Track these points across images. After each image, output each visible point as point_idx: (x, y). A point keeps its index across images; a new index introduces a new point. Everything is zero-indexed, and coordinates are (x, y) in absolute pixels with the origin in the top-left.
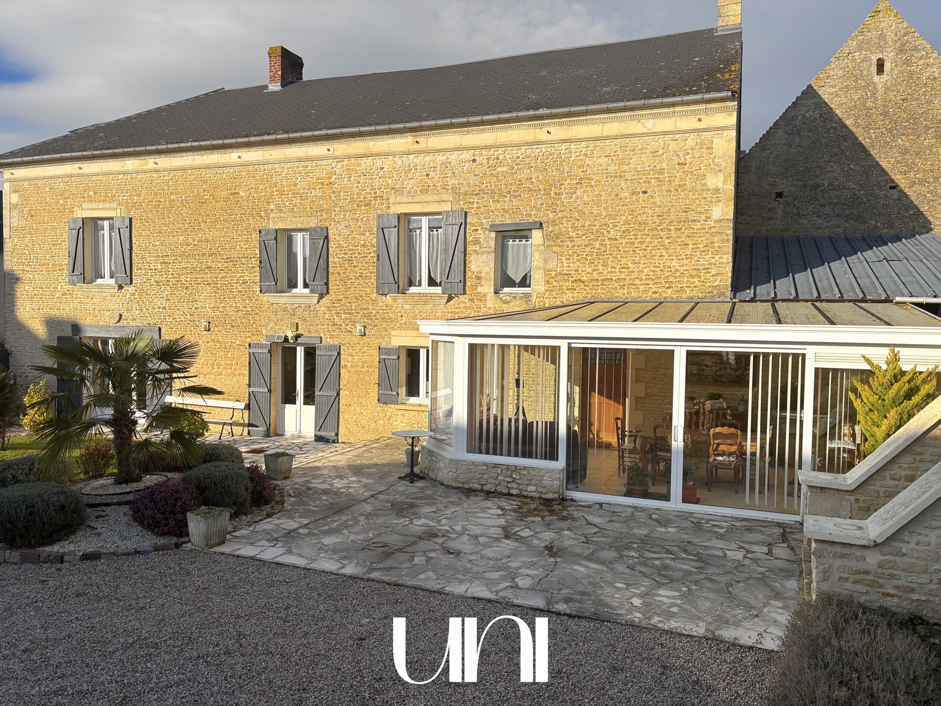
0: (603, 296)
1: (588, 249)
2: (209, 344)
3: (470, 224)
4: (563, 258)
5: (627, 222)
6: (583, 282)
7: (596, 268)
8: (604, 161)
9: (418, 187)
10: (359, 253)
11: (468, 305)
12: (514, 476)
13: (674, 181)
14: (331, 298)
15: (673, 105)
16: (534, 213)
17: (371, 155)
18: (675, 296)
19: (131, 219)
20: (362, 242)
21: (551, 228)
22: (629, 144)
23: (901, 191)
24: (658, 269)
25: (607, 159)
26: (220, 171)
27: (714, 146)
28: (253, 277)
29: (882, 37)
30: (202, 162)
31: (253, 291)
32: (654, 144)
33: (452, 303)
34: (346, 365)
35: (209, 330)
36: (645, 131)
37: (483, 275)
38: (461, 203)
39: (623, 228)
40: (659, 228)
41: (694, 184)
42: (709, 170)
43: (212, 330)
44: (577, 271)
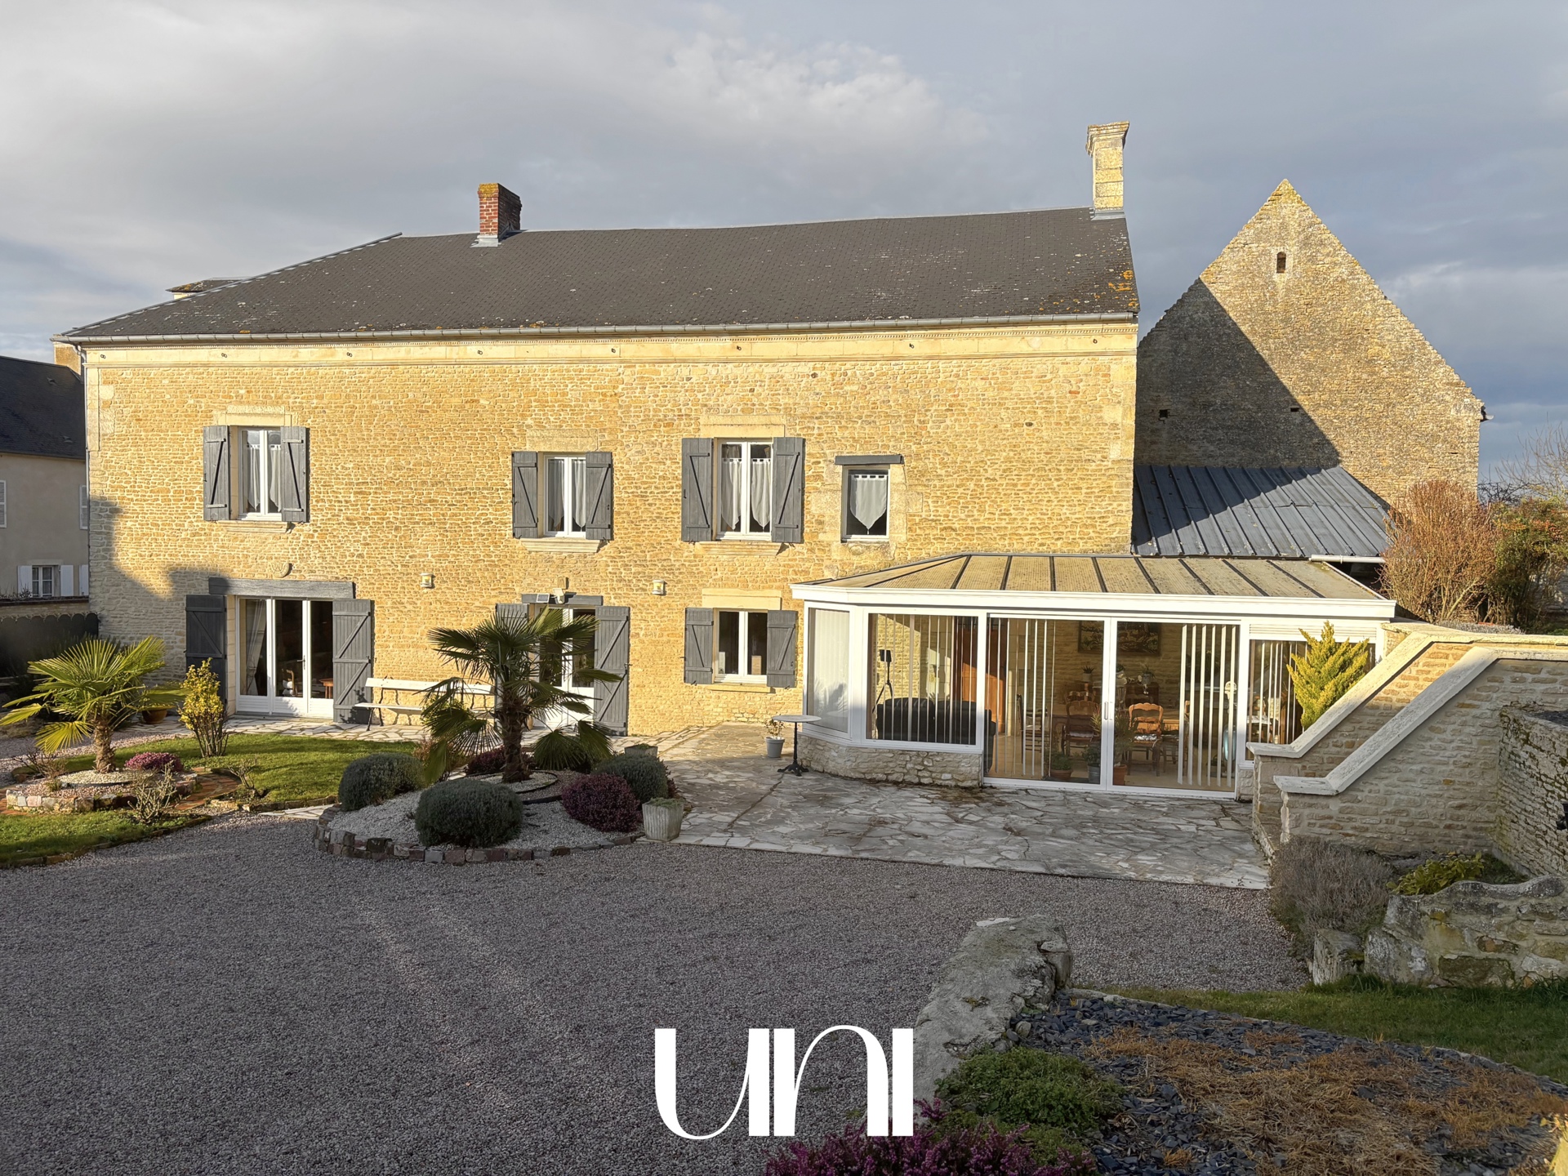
0: (979, 548)
1: (960, 490)
2: (432, 607)
3: (809, 454)
4: (930, 501)
5: (1008, 460)
6: (954, 530)
7: (971, 514)
8: (980, 384)
9: (739, 405)
10: (656, 488)
11: (806, 556)
12: (925, 763)
13: (1065, 412)
14: (616, 545)
15: (1065, 322)
16: (891, 444)
17: (675, 361)
18: (1065, 549)
19: (308, 430)
20: (661, 474)
21: (913, 464)
22: (1011, 365)
23: (1305, 415)
24: (1045, 517)
25: (984, 382)
26: (450, 369)
27: (1111, 373)
28: (500, 515)
29: (1284, 226)
30: (422, 357)
31: (501, 535)
32: (1039, 367)
33: (784, 553)
34: (638, 634)
35: (433, 587)
36: (1030, 350)
37: (826, 519)
38: (798, 427)
39: (1003, 467)
40: (1047, 468)
41: (1088, 417)
42: (1106, 402)
43: (437, 586)
44: (948, 516)
